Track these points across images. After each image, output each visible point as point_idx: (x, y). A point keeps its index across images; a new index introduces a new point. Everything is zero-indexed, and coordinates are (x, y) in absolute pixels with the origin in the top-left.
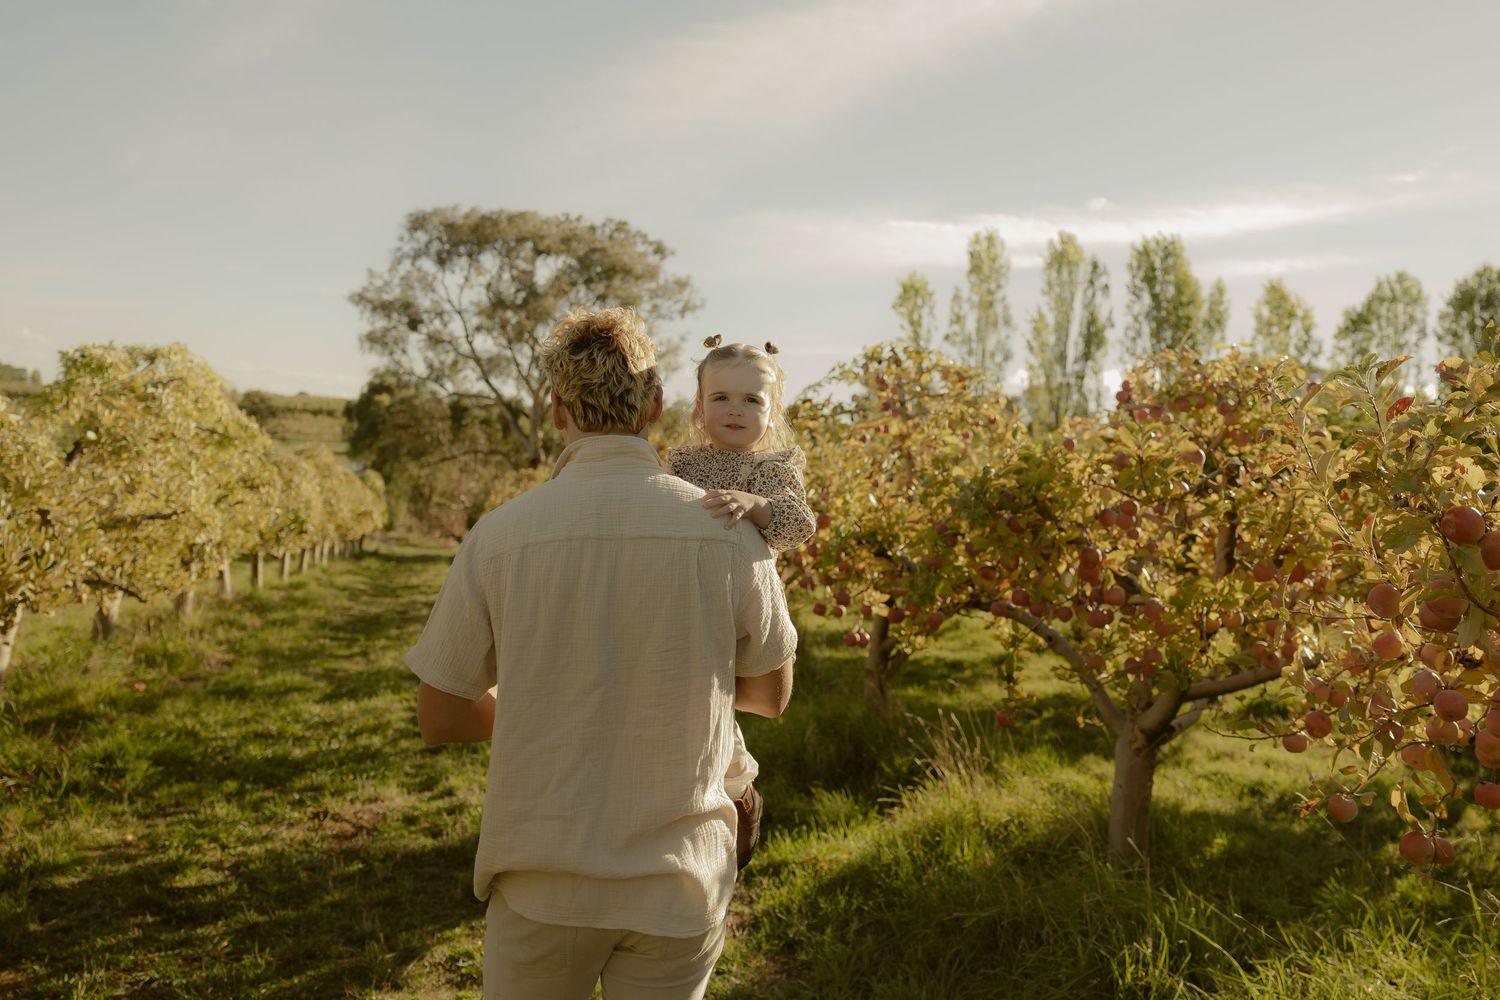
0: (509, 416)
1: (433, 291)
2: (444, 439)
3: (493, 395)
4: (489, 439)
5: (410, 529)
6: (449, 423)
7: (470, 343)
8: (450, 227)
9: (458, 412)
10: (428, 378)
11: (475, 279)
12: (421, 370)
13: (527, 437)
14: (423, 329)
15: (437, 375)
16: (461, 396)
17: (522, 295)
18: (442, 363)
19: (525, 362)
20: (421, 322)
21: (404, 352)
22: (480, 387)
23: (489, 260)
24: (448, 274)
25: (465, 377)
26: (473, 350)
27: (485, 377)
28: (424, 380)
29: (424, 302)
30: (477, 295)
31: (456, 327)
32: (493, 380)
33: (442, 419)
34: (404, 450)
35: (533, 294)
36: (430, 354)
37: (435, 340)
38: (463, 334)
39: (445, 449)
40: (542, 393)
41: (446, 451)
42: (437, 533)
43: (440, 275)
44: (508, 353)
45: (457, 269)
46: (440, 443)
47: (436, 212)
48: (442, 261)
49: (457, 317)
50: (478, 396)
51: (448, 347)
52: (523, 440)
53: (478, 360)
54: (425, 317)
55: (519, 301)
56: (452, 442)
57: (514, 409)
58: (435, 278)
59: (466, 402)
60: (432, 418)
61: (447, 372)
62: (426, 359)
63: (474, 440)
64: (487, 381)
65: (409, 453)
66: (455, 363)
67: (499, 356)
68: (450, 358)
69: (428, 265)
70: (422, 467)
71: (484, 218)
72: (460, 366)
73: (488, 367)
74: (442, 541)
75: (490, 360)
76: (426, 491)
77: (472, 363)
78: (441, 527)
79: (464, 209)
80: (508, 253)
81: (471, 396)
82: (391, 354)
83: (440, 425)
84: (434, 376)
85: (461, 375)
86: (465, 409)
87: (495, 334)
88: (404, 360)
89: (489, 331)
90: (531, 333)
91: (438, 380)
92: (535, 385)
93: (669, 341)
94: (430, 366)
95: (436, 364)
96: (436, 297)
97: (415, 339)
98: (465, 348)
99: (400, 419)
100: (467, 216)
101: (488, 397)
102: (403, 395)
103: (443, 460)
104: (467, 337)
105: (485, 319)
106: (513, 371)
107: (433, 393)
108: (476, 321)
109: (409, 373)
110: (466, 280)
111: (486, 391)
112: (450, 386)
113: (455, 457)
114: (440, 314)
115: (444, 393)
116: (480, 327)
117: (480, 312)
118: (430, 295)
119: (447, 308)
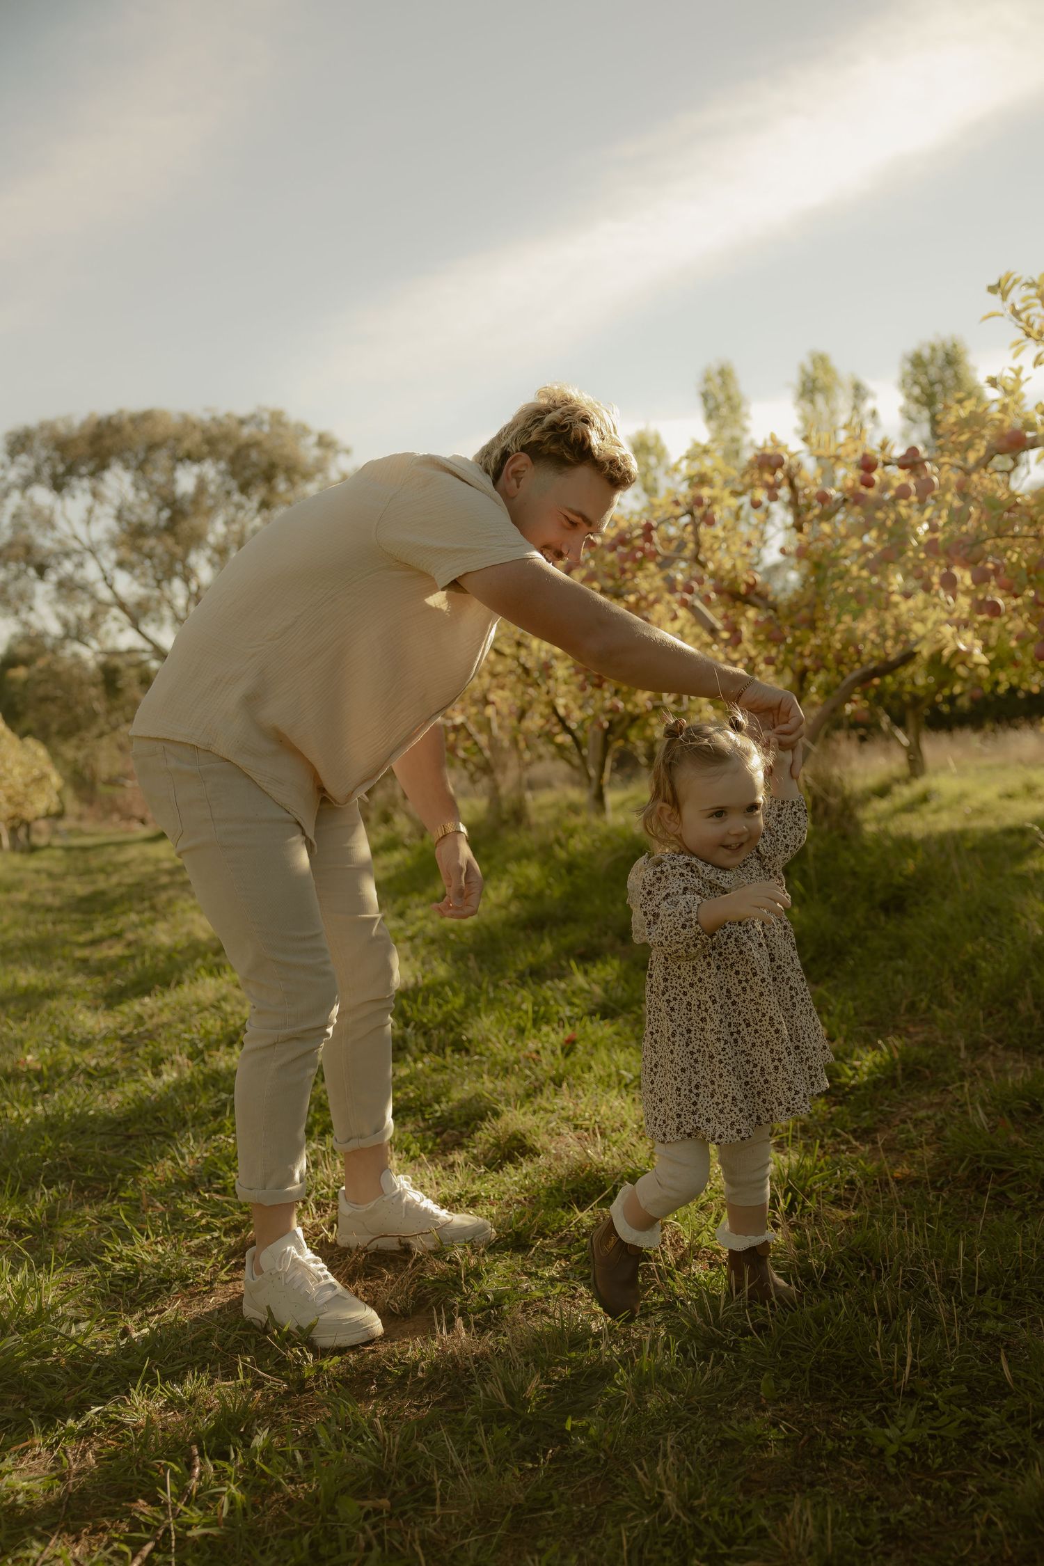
1: (53, 527)
2: (99, 706)
3: (148, 647)
5: (80, 818)
6: (101, 688)
7: (111, 587)
8: (62, 445)
9: (110, 675)
10: (67, 636)
11: (98, 510)
12: (55, 628)
14: (52, 577)
15: (76, 632)
16: (111, 654)
17: (166, 514)
18: (79, 619)
19: (180, 602)
20: (48, 567)
21: (31, 609)
22: (130, 639)
24: (68, 501)
25: (109, 632)
26: (115, 594)
27: (135, 624)
28: (60, 643)
29: (45, 542)
30: (104, 526)
31: (91, 572)
32: (143, 628)
33: (94, 685)
34: (54, 727)
35: (179, 512)
36: (62, 609)
37: (68, 588)
38: (100, 576)
41: (101, 723)
42: (115, 817)
43: (58, 506)
44: (156, 593)
45: (78, 493)
46: (94, 715)
48: (58, 486)
49: (88, 555)
50: (131, 651)
51: (85, 596)
53: (122, 606)
54: (52, 560)
55: (163, 523)
56: (109, 712)
58: (52, 512)
59: (119, 662)
60: (81, 684)
61: (87, 627)
62: (59, 617)
64: (138, 630)
65: (59, 733)
66: (94, 617)
67: (149, 599)
68: (86, 611)
69: (42, 495)
70: (78, 748)
71: (99, 424)
72: (101, 616)
74: (124, 825)
75: (139, 605)
76: (87, 773)
77: (115, 611)
78: (118, 810)
80: (141, 467)
81: (120, 653)
82: (16, 612)
83: (92, 691)
84: (73, 632)
85: (104, 628)
86: (117, 671)
87: (138, 570)
88: (32, 618)
89: (131, 568)
90: (184, 561)
91: (79, 637)
94: (65, 624)
95: (72, 618)
96: (57, 535)
97: (43, 591)
98: (104, 594)
99: (43, 691)
101: (144, 651)
102: (41, 663)
103: (101, 735)
104: (105, 579)
105: (124, 552)
106: (166, 612)
107: (76, 655)
108: (113, 556)
109: (42, 635)
110: (90, 511)
111: (140, 643)
112: (94, 644)
113: (115, 728)
114: (67, 555)
115: (88, 654)
116: (121, 564)
117: (115, 544)
118: (50, 534)
119: (75, 545)
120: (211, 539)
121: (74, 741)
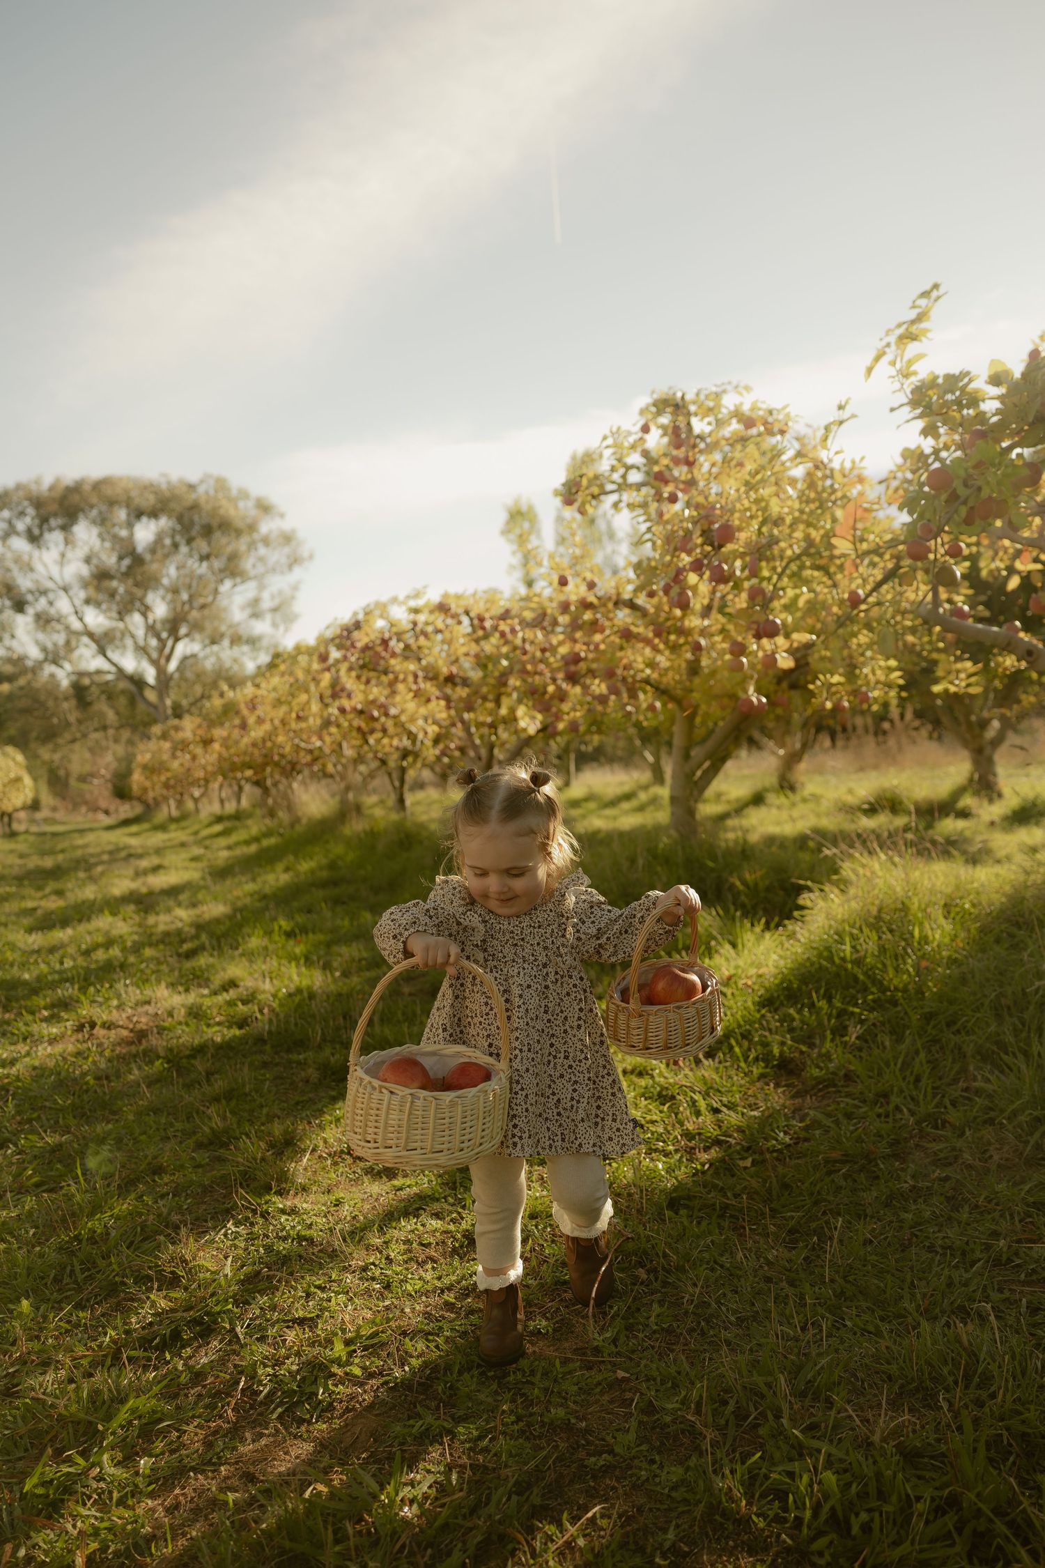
0: (132, 688)
1: (32, 570)
2: (72, 718)
3: (113, 669)
4: (117, 713)
5: (54, 809)
6: (73, 702)
7: (81, 619)
8: (38, 503)
9: (80, 692)
10: (46, 660)
11: (69, 555)
12: (34, 653)
13: (155, 707)
14: (30, 611)
15: (54, 657)
16: (81, 674)
17: (127, 562)
18: (55, 645)
19: (140, 633)
20: (26, 602)
21: (13, 636)
22: (97, 663)
23: (86, 533)
24: (44, 552)
25: (81, 656)
26: (85, 626)
27: (102, 651)
28: (39, 665)
29: (24, 583)
30: (76, 569)
31: (63, 605)
32: (109, 654)
33: (66, 699)
34: (34, 734)
35: (138, 560)
36: (41, 636)
37: (44, 621)
38: (72, 610)
39: (74, 729)
40: (163, 661)
42: (84, 809)
43: (36, 553)
44: (121, 625)
45: (52, 545)
46: (67, 724)
47: (19, 487)
48: (34, 538)
49: (62, 593)
50: (99, 672)
51: (58, 627)
52: (152, 710)
53: (91, 635)
54: (30, 598)
55: (123, 569)
56: (80, 722)
57: (137, 682)
58: (31, 557)
59: (86, 681)
60: (56, 699)
61: (62, 653)
62: (37, 642)
63: (102, 715)
64: (105, 656)
65: (37, 738)
66: (68, 643)
67: (113, 630)
68: (60, 639)
69: (20, 544)
70: (54, 751)
72: (74, 643)
73: (102, 642)
74: (90, 815)
75: (105, 635)
76: (62, 773)
77: (85, 639)
78: (86, 803)
79: (47, 481)
80: (102, 521)
81: (89, 674)
83: (65, 705)
84: (50, 657)
85: (76, 654)
86: (86, 688)
87: (104, 606)
88: (14, 644)
89: (98, 604)
90: (141, 600)
91: (55, 662)
92: (155, 655)
93: (280, 592)
94: (44, 649)
95: (50, 646)
96: (35, 576)
97: (23, 622)
98: (76, 625)
99: (23, 703)
100: (52, 488)
101: (109, 672)
102: (22, 682)
103: (74, 741)
104: (76, 613)
105: (92, 591)
106: (129, 642)
107: (52, 676)
108: (82, 595)
109: (22, 659)
110: (63, 555)
111: (106, 666)
112: (68, 666)
113: (85, 736)
114: (44, 592)
115: (63, 676)
116: (87, 602)
117: (85, 585)
118: (30, 575)
119: (50, 585)
120: (165, 581)
121: (50, 746)
